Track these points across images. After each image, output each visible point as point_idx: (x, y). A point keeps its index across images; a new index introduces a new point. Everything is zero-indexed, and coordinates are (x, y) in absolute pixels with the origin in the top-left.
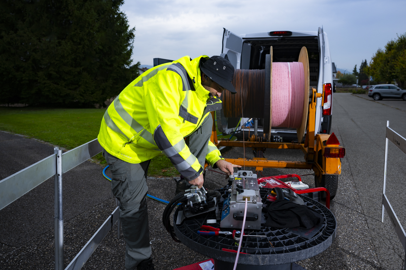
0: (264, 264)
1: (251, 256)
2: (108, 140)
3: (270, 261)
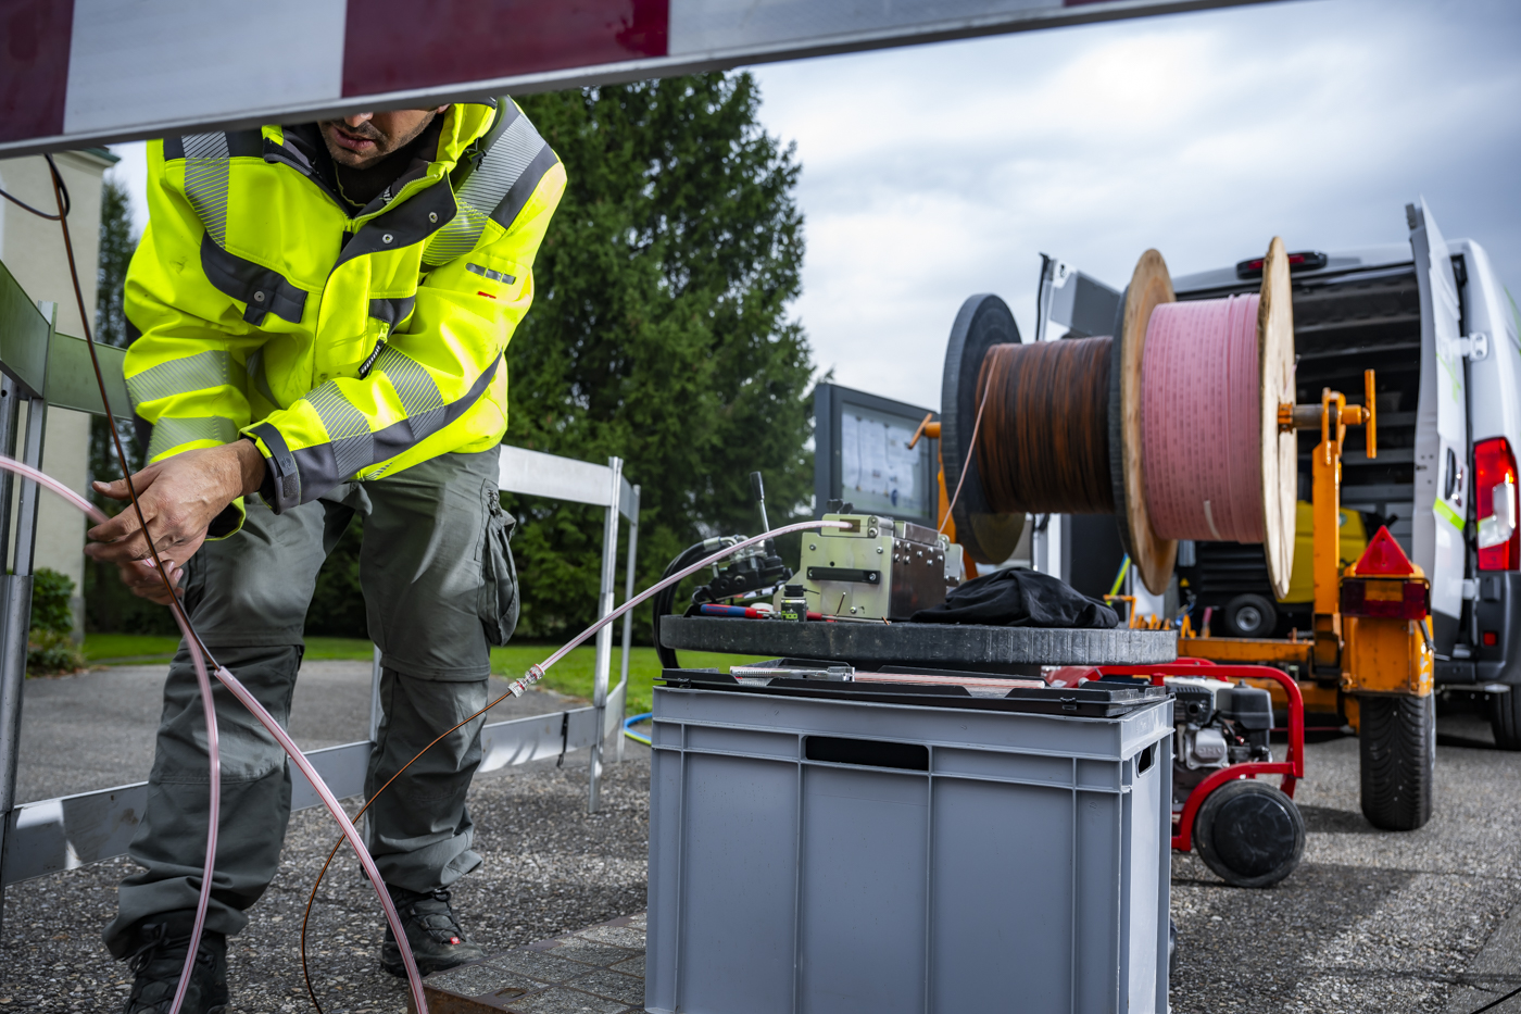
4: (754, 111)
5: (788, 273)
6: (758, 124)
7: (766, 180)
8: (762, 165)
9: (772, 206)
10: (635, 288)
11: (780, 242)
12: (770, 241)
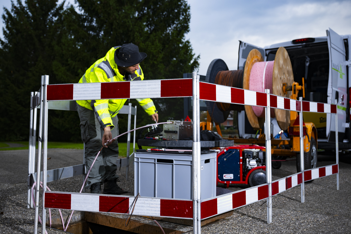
5: (185, 25)
9: (179, 3)
10: (138, 32)
11: (183, 15)
12: (180, 14)
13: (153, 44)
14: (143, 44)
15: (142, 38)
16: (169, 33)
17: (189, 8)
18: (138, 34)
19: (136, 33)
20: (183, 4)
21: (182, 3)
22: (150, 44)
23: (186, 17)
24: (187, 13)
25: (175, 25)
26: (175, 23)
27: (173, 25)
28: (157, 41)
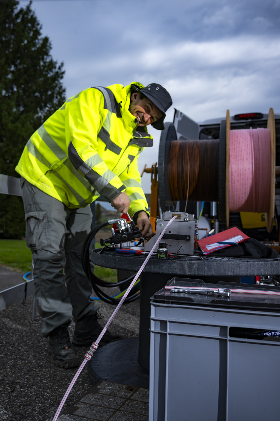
0: (191, 273)
1: (176, 262)
2: (29, 168)
3: (198, 269)
4: (49, 51)
6: (50, 56)
7: (53, 76)
8: (51, 71)
9: (54, 85)
11: (57, 98)
12: (53, 97)
13: (23, 126)
14: (12, 125)
15: (11, 118)
16: (41, 117)
17: (64, 91)
18: (6, 113)
19: (4, 112)
20: (59, 86)
21: (57, 85)
22: (20, 125)
23: (61, 100)
24: (63, 95)
25: (47, 109)
26: (48, 107)
27: (45, 108)
28: (28, 123)
